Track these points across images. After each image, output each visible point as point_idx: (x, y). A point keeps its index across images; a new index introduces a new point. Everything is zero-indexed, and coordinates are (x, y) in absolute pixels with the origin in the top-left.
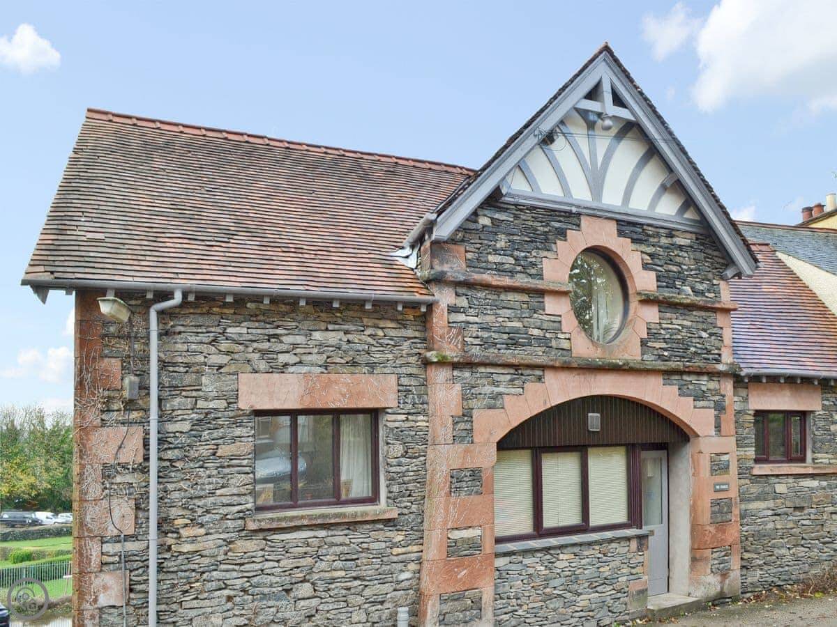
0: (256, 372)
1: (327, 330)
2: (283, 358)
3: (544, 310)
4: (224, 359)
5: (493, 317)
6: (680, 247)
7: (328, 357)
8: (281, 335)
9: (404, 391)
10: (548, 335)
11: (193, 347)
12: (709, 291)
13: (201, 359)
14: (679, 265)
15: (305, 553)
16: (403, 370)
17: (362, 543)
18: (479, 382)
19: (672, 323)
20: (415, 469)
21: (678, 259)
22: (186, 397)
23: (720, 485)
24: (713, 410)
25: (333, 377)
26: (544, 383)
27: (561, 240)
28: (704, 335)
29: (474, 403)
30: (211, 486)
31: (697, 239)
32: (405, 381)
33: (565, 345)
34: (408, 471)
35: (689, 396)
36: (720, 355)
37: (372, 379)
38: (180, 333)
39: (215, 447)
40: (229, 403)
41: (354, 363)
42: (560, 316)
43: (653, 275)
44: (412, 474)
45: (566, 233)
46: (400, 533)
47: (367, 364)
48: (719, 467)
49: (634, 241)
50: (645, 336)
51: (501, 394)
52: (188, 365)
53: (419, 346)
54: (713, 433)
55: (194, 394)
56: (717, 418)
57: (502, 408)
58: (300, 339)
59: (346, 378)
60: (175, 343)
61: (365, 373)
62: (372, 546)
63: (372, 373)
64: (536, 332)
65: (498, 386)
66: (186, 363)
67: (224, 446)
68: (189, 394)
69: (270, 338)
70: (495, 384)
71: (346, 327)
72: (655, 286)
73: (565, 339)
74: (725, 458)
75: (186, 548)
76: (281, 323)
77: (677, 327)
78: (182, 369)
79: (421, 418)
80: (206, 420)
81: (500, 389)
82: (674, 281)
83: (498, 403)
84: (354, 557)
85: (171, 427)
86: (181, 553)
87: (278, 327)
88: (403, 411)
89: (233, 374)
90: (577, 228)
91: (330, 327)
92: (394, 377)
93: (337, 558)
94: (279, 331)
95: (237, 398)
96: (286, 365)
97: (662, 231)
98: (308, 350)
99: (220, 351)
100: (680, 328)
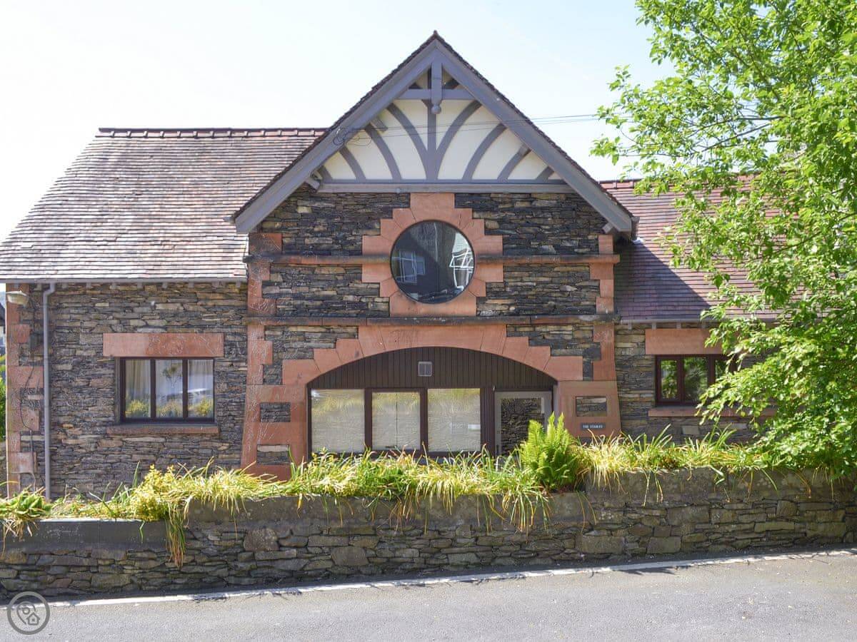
0: (115, 332)
1: (167, 302)
2: (133, 323)
3: (361, 279)
4: (93, 324)
5: (307, 289)
7: (168, 322)
8: (134, 307)
9: (229, 344)
10: (364, 300)
11: (73, 316)
13: (78, 324)
15: (150, 452)
16: (229, 330)
17: (193, 449)
18: (289, 339)
20: (238, 400)
22: (69, 348)
25: (171, 335)
26: (358, 338)
29: (284, 355)
32: (230, 338)
33: (383, 307)
34: (231, 402)
37: (202, 336)
38: (65, 308)
40: (97, 353)
41: (188, 326)
42: (378, 284)
44: (234, 404)
45: (392, 211)
46: (224, 444)
47: (198, 326)
51: (311, 348)
52: (70, 328)
55: (74, 346)
57: (312, 358)
59: (181, 336)
61: (196, 333)
62: (200, 451)
63: (202, 332)
64: (351, 298)
65: (309, 342)
67: (93, 380)
69: (125, 309)
70: (306, 340)
71: (182, 300)
73: (383, 302)
75: (71, 442)
76: (133, 299)
78: (66, 331)
79: (242, 364)
80: (82, 363)
81: (312, 344)
83: (308, 355)
84: (187, 457)
85: (60, 367)
86: (67, 445)
87: (132, 301)
88: (228, 360)
89: (100, 334)
91: (170, 300)
92: (220, 336)
93: (174, 457)
94: (132, 304)
95: (102, 349)
96: (135, 328)
98: (153, 317)
99: (91, 319)
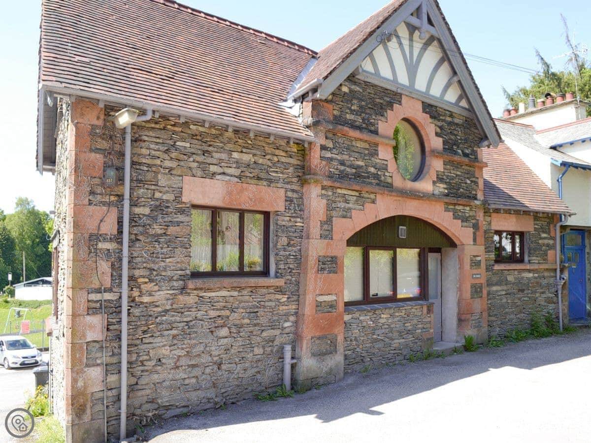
0: (195, 176)
1: (242, 152)
3: (378, 155)
4: (173, 164)
5: (347, 157)
6: (457, 124)
7: (242, 172)
8: (212, 152)
9: (289, 200)
10: (379, 173)
11: (153, 152)
12: (471, 155)
13: (158, 162)
14: (456, 135)
15: (224, 307)
16: (289, 186)
17: (260, 301)
18: (337, 199)
19: (451, 173)
20: (294, 254)
21: (455, 132)
22: (147, 189)
23: (476, 274)
24: (472, 229)
25: (245, 185)
26: (376, 204)
27: (389, 109)
28: (468, 182)
29: (334, 213)
30: (163, 255)
31: (466, 121)
32: (290, 194)
33: (389, 180)
34: (290, 255)
35: (459, 219)
36: (476, 195)
37: (269, 190)
38: (145, 141)
39: (166, 227)
40: (176, 197)
41: (259, 179)
42: (387, 161)
43: (441, 140)
44: (292, 257)
45: (393, 105)
46: (284, 296)
47: (267, 180)
48: (475, 264)
49: (431, 117)
50: (435, 180)
51: (350, 209)
52: (149, 166)
53: (299, 170)
54: (472, 243)
55: (153, 187)
56: (474, 234)
57: (351, 218)
58: (224, 156)
59: (252, 188)
60: (141, 148)
61: (265, 186)
62: (267, 304)
63: (270, 186)
64: (372, 170)
65: (348, 203)
66: (148, 164)
67: (171, 227)
68: (150, 187)
69: (204, 152)
70: (347, 201)
71: (254, 151)
72: (442, 148)
73: (390, 176)
74: (479, 258)
75: (146, 299)
76: (211, 143)
77: (453, 175)
78: (145, 169)
79: (299, 220)
80: (160, 208)
81: (350, 205)
82: (453, 146)
83: (349, 214)
84: (256, 310)
85: (137, 210)
86: (142, 303)
87: (210, 146)
88: (288, 215)
89: (179, 176)
90: (399, 103)
91: (244, 150)
92: (282, 191)
93: (245, 311)
94: (211, 149)
95: (182, 194)
96: (214, 174)
97: (447, 112)
98: (229, 165)
99: (171, 158)
100: (455, 176)
